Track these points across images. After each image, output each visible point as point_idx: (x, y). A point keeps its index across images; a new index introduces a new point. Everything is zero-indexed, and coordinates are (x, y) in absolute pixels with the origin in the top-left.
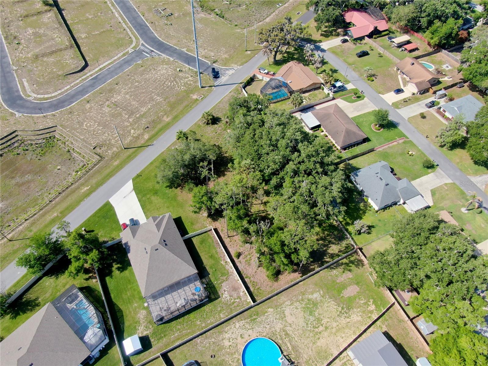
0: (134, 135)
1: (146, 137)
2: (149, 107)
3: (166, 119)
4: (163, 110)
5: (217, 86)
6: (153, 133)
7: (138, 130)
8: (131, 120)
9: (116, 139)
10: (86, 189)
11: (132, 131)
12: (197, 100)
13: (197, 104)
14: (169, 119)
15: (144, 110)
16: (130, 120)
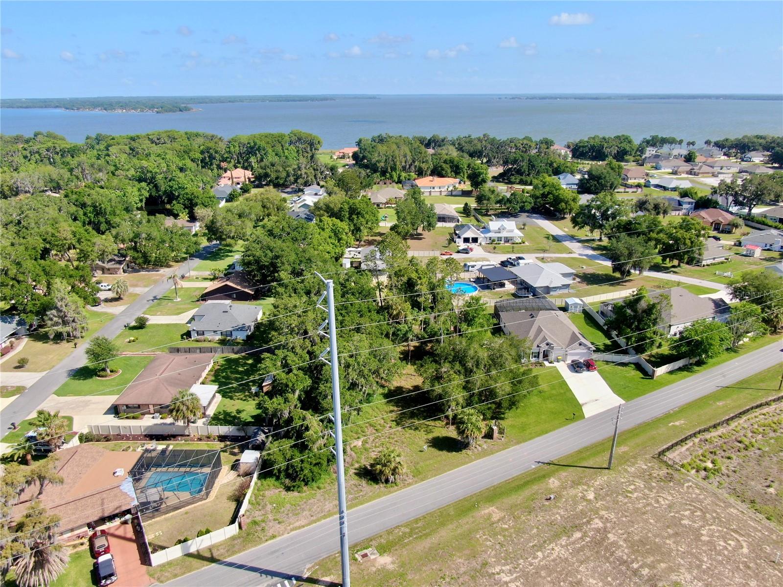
0: (585, 487)
1: (553, 483)
2: (539, 554)
3: (493, 511)
4: (495, 534)
5: (289, 577)
6: (535, 487)
7: (576, 496)
8: (597, 523)
9: (632, 487)
10: (677, 423)
11: (591, 496)
12: (382, 550)
13: (389, 532)
14: (487, 511)
15: (558, 550)
16: (601, 525)
